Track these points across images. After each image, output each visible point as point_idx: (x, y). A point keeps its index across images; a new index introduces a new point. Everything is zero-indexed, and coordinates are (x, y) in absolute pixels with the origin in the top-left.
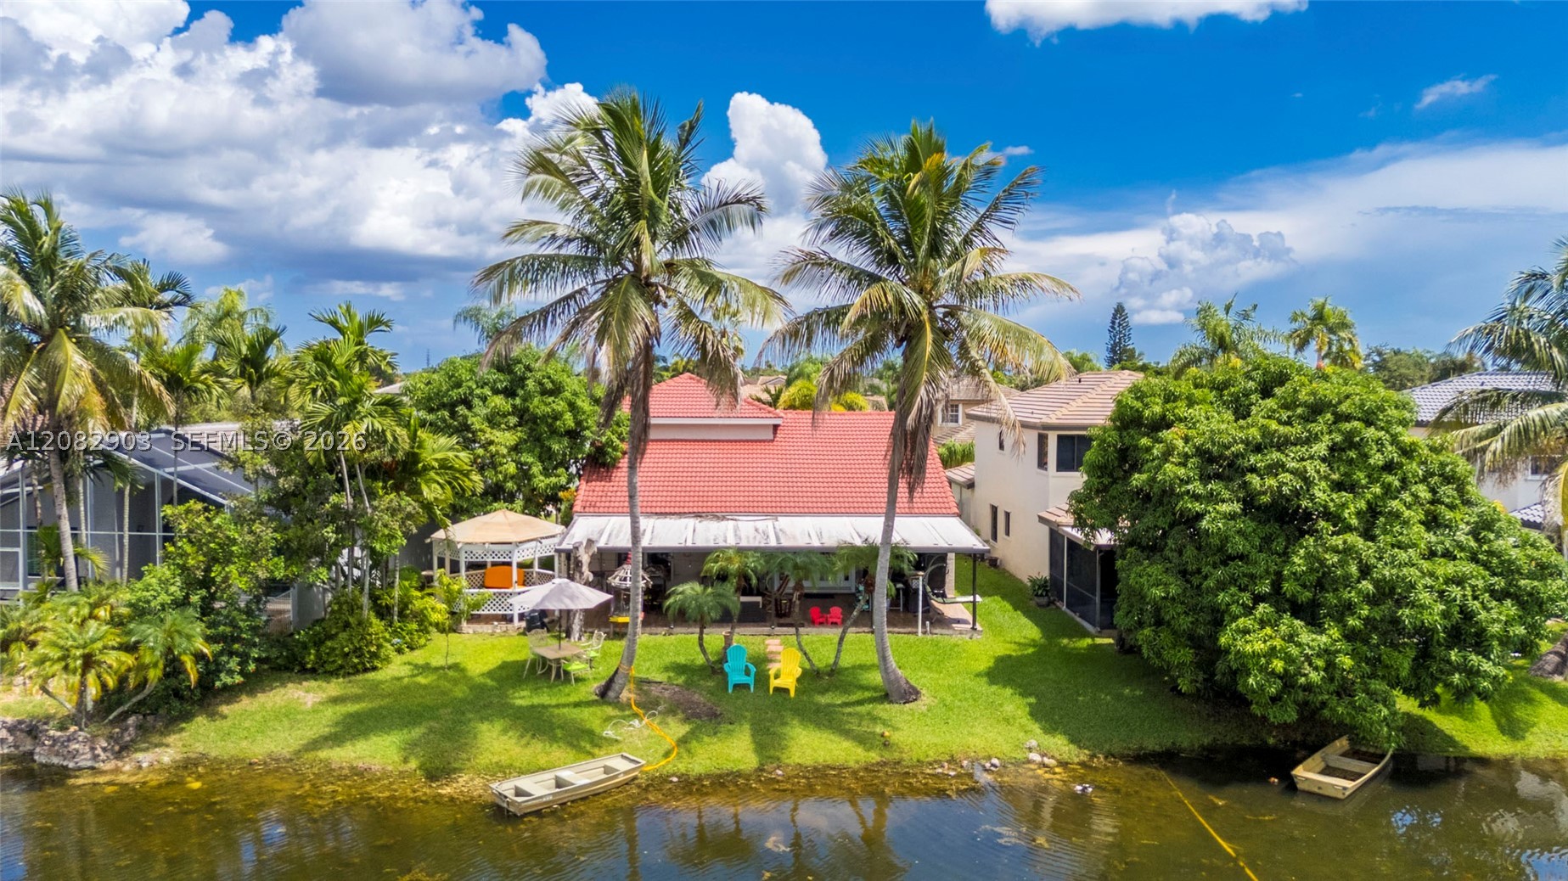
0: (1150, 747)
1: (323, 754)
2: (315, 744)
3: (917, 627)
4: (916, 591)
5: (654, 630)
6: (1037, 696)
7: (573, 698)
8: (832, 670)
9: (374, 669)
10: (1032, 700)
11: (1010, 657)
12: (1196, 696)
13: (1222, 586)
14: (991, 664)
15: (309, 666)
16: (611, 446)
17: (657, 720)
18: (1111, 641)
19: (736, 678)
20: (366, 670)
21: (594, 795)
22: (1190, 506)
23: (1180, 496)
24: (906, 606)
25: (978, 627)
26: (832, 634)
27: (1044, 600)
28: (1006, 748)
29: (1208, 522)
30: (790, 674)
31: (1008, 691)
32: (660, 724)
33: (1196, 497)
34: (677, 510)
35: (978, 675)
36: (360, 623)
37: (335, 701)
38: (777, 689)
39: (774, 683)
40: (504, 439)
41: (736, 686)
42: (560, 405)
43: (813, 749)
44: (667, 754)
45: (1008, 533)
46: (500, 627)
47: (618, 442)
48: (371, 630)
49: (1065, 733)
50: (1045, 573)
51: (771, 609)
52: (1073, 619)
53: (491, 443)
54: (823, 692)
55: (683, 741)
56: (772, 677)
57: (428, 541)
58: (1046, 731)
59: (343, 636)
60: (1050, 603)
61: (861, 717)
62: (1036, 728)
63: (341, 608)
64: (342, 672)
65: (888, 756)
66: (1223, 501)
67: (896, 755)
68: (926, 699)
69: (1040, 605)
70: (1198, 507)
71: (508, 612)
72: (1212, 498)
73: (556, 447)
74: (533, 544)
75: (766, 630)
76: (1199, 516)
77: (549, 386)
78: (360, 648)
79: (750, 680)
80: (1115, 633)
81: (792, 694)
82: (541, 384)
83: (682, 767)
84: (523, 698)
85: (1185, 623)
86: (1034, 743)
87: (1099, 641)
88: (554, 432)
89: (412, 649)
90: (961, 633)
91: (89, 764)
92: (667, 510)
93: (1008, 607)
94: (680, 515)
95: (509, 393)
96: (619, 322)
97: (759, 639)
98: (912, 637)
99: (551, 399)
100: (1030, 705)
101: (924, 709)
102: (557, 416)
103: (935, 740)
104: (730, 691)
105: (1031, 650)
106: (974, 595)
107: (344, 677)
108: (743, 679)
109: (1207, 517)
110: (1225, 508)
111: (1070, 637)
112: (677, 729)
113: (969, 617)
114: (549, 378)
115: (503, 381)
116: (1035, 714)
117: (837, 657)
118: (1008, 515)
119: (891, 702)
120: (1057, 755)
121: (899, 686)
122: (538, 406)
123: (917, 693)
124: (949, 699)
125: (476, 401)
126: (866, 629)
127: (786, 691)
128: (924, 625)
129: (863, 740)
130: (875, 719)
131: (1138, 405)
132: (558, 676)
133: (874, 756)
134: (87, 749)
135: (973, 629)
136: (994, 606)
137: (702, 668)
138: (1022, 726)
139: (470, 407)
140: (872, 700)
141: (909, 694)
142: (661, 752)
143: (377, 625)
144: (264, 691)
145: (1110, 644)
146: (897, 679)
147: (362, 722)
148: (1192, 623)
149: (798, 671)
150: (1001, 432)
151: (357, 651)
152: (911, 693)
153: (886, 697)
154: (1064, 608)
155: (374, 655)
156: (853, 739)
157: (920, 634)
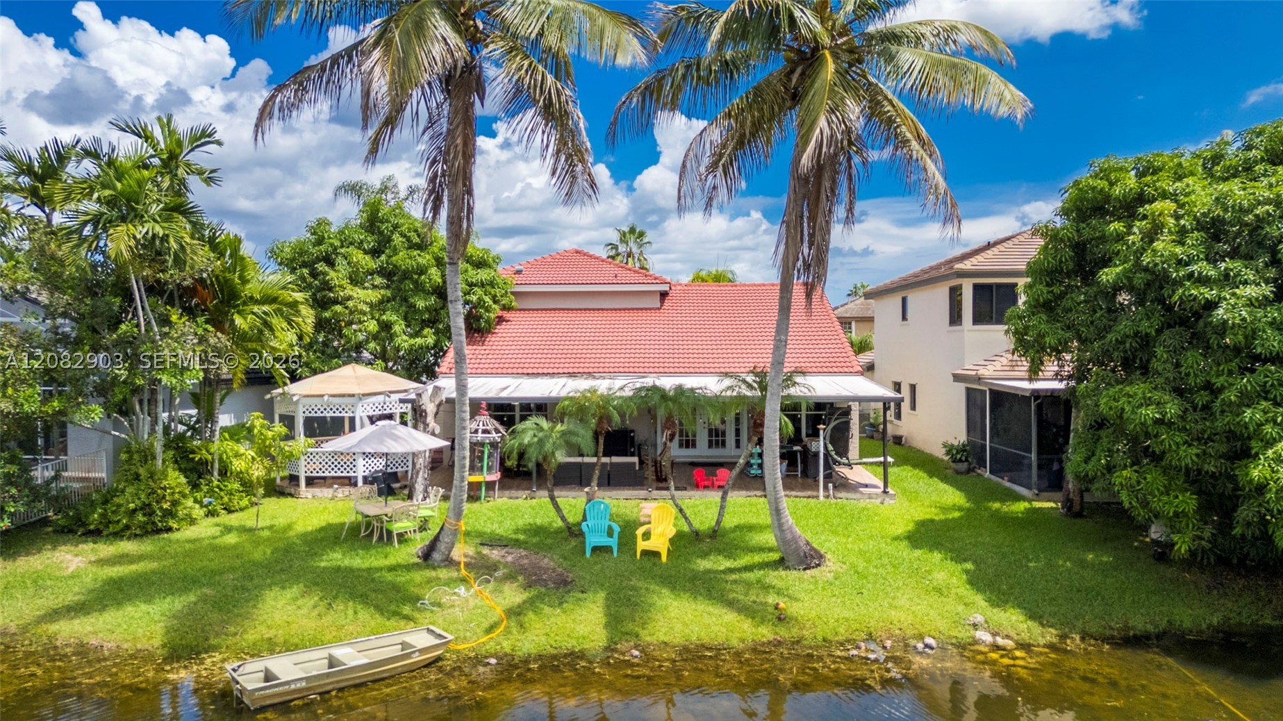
0: (1140, 626)
1: (53, 628)
2: (54, 615)
3: (818, 490)
4: (816, 455)
5: (514, 493)
6: (975, 562)
7: (391, 561)
8: (715, 531)
9: (169, 530)
10: (969, 566)
11: (932, 521)
13: (1247, 399)
14: (911, 527)
15: (92, 527)
16: (483, 307)
17: (491, 586)
18: (1052, 505)
19: (593, 540)
20: (158, 531)
21: (374, 681)
22: (1194, 292)
23: (1178, 283)
24: (805, 473)
25: (889, 489)
26: (717, 497)
27: (964, 466)
28: (943, 625)
29: (1227, 310)
30: (662, 535)
31: (937, 556)
32: (493, 592)
33: (1203, 281)
34: (550, 371)
35: (896, 538)
36: (152, 475)
37: (102, 562)
38: (646, 553)
39: (641, 545)
40: (364, 296)
41: (595, 549)
42: (424, 259)
43: (685, 625)
44: (490, 629)
45: (913, 407)
46: (343, 492)
47: (491, 303)
48: (165, 483)
49: (1020, 606)
50: (959, 435)
51: (650, 472)
52: (1000, 485)
53: (349, 298)
54: (704, 555)
55: (515, 613)
56: (640, 539)
57: (268, 396)
58: (994, 604)
59: (130, 490)
60: (969, 471)
61: (749, 585)
62: (979, 600)
63: (131, 458)
64: (128, 533)
65: (783, 633)
66: (1246, 283)
67: (795, 632)
68: (832, 564)
69: (958, 472)
70: (1208, 293)
71: (351, 474)
72: (1227, 279)
73: (421, 304)
74: (381, 398)
75: (643, 493)
76: (1211, 305)
77: (416, 240)
78: (149, 505)
79: (613, 542)
80: (1059, 495)
81: (664, 558)
82: (409, 240)
83: (507, 646)
85: (1188, 455)
86: (979, 618)
87: (1037, 504)
88: (419, 288)
89: (230, 511)
90: (870, 497)
92: (540, 371)
93: (922, 474)
94: (552, 375)
95: (375, 253)
97: (633, 502)
98: (812, 501)
99: (415, 253)
100: (967, 572)
101: (830, 576)
102: (422, 271)
103: (847, 614)
104: (588, 554)
105: (957, 514)
106: (885, 456)
107: (129, 539)
108: (603, 540)
109: (1224, 304)
110: (1251, 291)
111: (1003, 501)
112: (513, 595)
113: (881, 484)
114: (416, 231)
115: (371, 242)
116: (976, 581)
117: (721, 515)
118: (913, 388)
119: (787, 568)
120: (1013, 634)
121: (798, 548)
122: (404, 259)
123: (821, 557)
124: (861, 565)
125: (339, 260)
126: (759, 493)
127: (656, 554)
128: (826, 488)
129: (750, 611)
130: (766, 588)
131: (1103, 184)
132: (381, 538)
133: (765, 633)
135: (885, 492)
136: (905, 475)
137: (558, 531)
138: (960, 598)
139: (331, 263)
140: (764, 566)
141: (809, 559)
142: (486, 625)
143: (175, 479)
144: (27, 555)
145: (1057, 509)
146: (795, 539)
147: (120, 590)
148: (1197, 455)
149: (671, 532)
150: (904, 300)
151: (146, 509)
152: (812, 557)
153: (781, 563)
154: (987, 474)
155: (169, 514)
156: (739, 611)
157: (821, 498)
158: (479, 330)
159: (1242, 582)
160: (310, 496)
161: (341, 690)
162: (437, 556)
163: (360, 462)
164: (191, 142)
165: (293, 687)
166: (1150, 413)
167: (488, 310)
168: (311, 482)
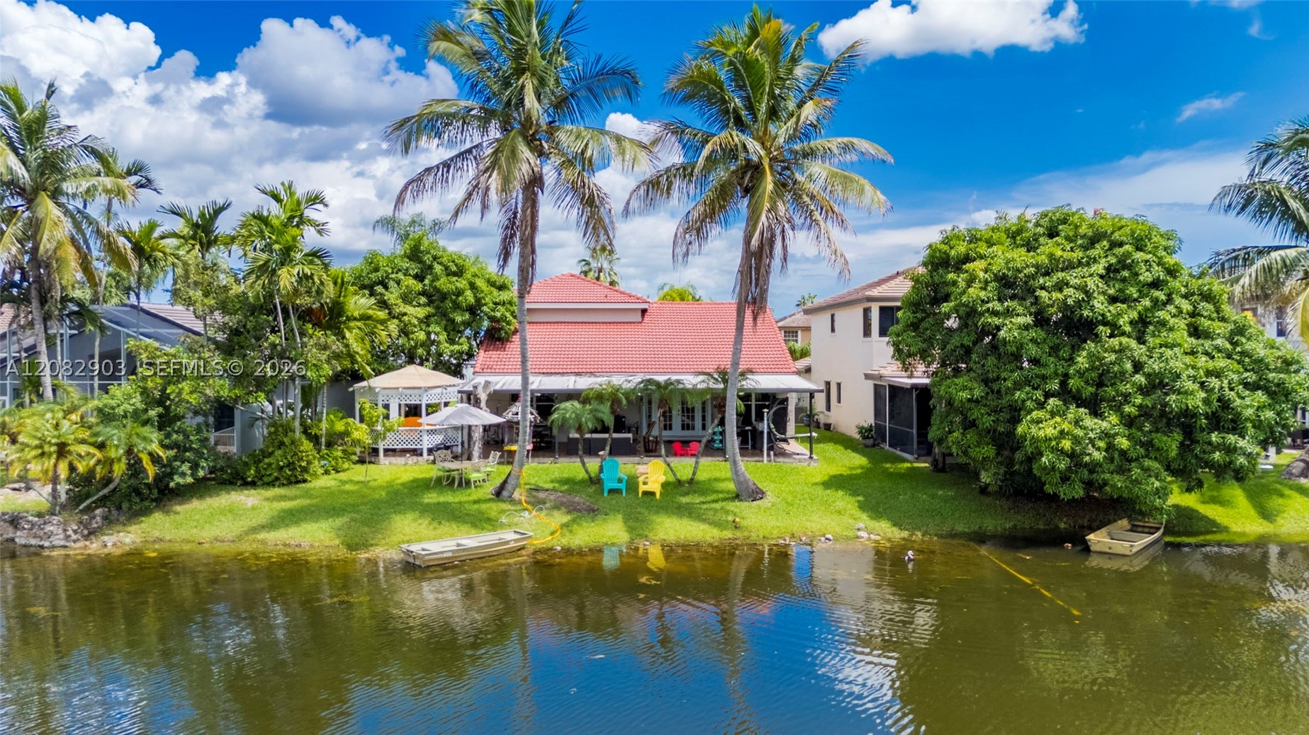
0: (960, 529)
1: (262, 536)
2: (254, 530)
3: (762, 455)
4: (762, 433)
5: (541, 459)
6: (864, 496)
7: (474, 497)
8: (692, 479)
9: (305, 481)
10: (860, 498)
11: (841, 475)
12: (1001, 493)
13: (1018, 386)
14: (826, 478)
15: (249, 479)
16: (505, 321)
17: (544, 512)
18: (927, 465)
19: (609, 485)
20: (298, 482)
22: (990, 320)
23: (982, 314)
24: (754, 447)
25: (815, 456)
26: (692, 461)
27: (870, 442)
28: (838, 529)
29: (1006, 332)
30: (656, 481)
31: (840, 493)
32: (547, 515)
33: (995, 313)
34: (560, 371)
35: (816, 484)
36: (293, 442)
37: (270, 500)
38: (645, 493)
39: (642, 488)
40: (416, 312)
41: (611, 491)
42: (462, 283)
43: (676, 530)
44: (552, 533)
45: (839, 401)
46: (412, 460)
47: (511, 318)
48: (302, 448)
49: (889, 519)
50: (868, 419)
51: (641, 447)
52: (893, 453)
53: (405, 314)
54: (687, 494)
55: (565, 526)
56: (641, 484)
57: (351, 389)
58: (871, 518)
59: (278, 453)
60: (874, 445)
61: (716, 511)
62: (864, 516)
63: (277, 431)
64: (277, 483)
65: (738, 534)
66: (1018, 315)
67: (746, 534)
68: (770, 497)
69: (866, 446)
70: (996, 321)
71: (419, 447)
72: (1008, 313)
74: (439, 390)
75: (636, 459)
76: (998, 328)
77: (454, 268)
78: (293, 463)
79: (622, 486)
80: (930, 459)
81: (658, 496)
82: (447, 268)
83: (565, 541)
84: (431, 498)
85: (987, 421)
86: (862, 525)
87: (916, 465)
88: (457, 306)
89: (337, 471)
90: (800, 461)
91: (62, 543)
92: (553, 371)
93: (840, 448)
94: (563, 374)
95: (419, 278)
96: (507, 159)
97: (630, 466)
98: (759, 464)
99: (455, 279)
100: (859, 501)
101: (769, 505)
102: (459, 293)
103: (778, 524)
104: (606, 494)
105: (859, 471)
106: (810, 432)
107: (279, 486)
108: (616, 485)
109: (1005, 328)
110: (1021, 320)
111: (893, 462)
112: (561, 518)
113: (808, 453)
114: (453, 262)
115: (415, 268)
116: (862, 507)
117: (694, 473)
118: (839, 385)
119: (741, 500)
120: (881, 533)
121: (748, 487)
122: (444, 284)
123: (763, 493)
124: (790, 499)
125: (392, 284)
126: (721, 459)
127: (652, 494)
128: (769, 455)
129: (717, 524)
130: (727, 512)
131: (945, 248)
132: (460, 484)
133: (728, 534)
134: (60, 531)
135: (811, 458)
136: (829, 448)
137: (582, 481)
138: (852, 516)
139: (386, 288)
140: (724, 500)
141: (756, 494)
142: (548, 532)
143: (307, 445)
144: (211, 496)
145: (929, 467)
146: (746, 481)
147: (293, 515)
148: (993, 421)
149: (663, 479)
150: (833, 316)
151: (290, 465)
152: (758, 493)
153: (737, 497)
154: (887, 447)
155: (305, 470)
156: (710, 524)
157: (765, 462)
158: (500, 339)
159: (1031, 505)
160: (387, 463)
162: (505, 493)
163: (425, 438)
164: (307, 202)
166: (965, 395)
167: (509, 323)
168: (390, 452)
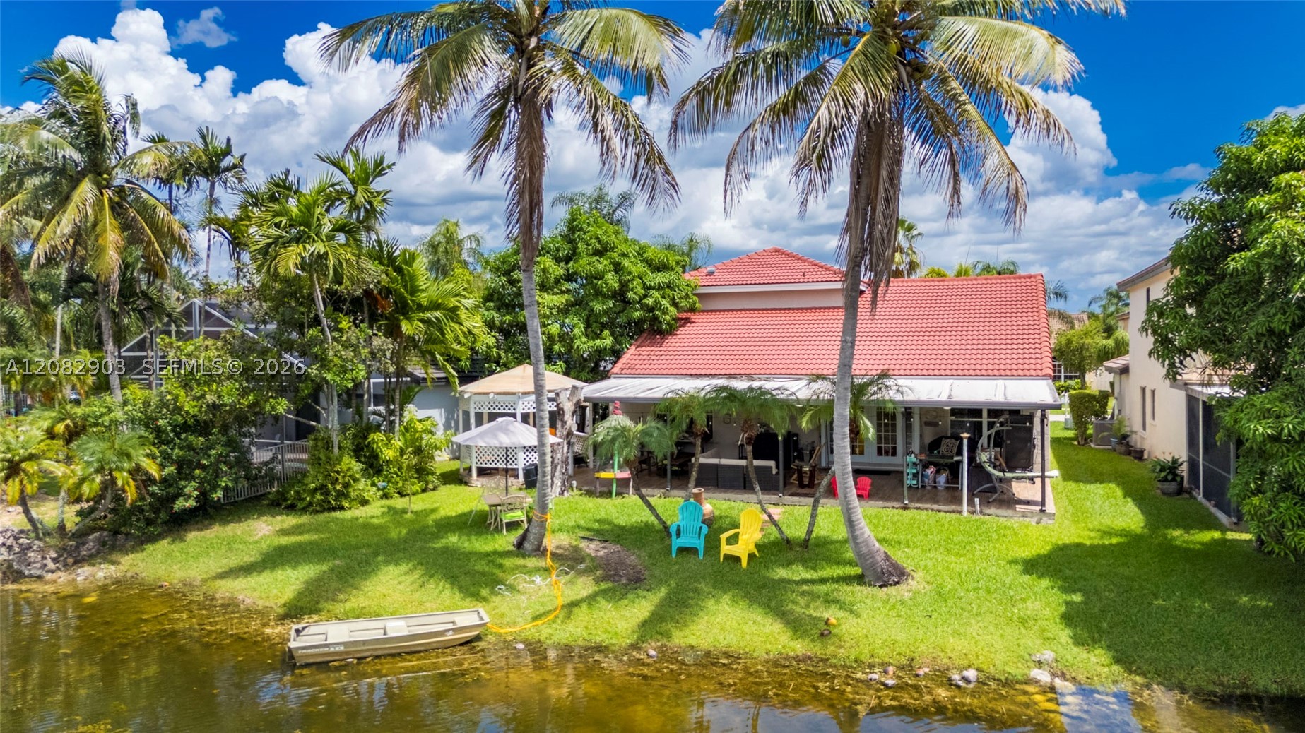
3: (960, 503)
5: (650, 491)
6: (1085, 594)
7: (491, 547)
8: (806, 541)
10: (1076, 598)
11: (1079, 545)
14: (1043, 551)
16: (660, 309)
17: (566, 579)
18: (1251, 536)
19: (684, 540)
20: (333, 509)
21: (407, 653)
25: (1047, 508)
30: (749, 540)
31: (1045, 584)
32: (566, 583)
34: (713, 372)
35: (1013, 562)
36: (329, 460)
37: (284, 532)
38: (727, 557)
39: (725, 549)
41: (682, 550)
44: (540, 617)
45: (1154, 416)
47: (668, 305)
48: (338, 468)
49: (1109, 648)
51: (796, 479)
52: (1208, 509)
54: (786, 564)
55: (572, 604)
56: (723, 542)
58: (1078, 641)
60: (1180, 492)
61: (814, 597)
62: (1065, 635)
65: (817, 649)
67: (830, 650)
68: (917, 583)
73: (598, 307)
75: (774, 498)
78: (326, 486)
79: (699, 544)
81: (744, 563)
83: (543, 634)
86: (1049, 656)
87: (1231, 535)
90: (1030, 515)
91: (38, 572)
98: (947, 516)
100: (1067, 603)
101: (907, 596)
102: (600, 276)
103: (897, 637)
104: (674, 555)
107: (311, 514)
108: (691, 542)
111: (1187, 528)
112: (580, 589)
114: (597, 238)
116: (1069, 618)
117: (808, 532)
119: (864, 584)
120: (1082, 678)
121: (876, 564)
123: (902, 574)
124: (950, 587)
126: (896, 504)
127: (737, 559)
128: (971, 503)
129: (796, 625)
130: (830, 602)
133: (799, 647)
134: (39, 558)
135: (1042, 510)
138: (1041, 631)
140: (840, 579)
141: (889, 575)
143: (349, 464)
145: (1250, 541)
147: (281, 555)
149: (757, 536)
151: (322, 488)
153: (860, 579)
154: (1200, 497)
155: (342, 495)
156: (788, 623)
157: (965, 513)
158: (660, 332)
160: (479, 486)
161: (377, 657)
162: (527, 545)
165: (332, 649)
167: (665, 312)
168: (482, 472)
